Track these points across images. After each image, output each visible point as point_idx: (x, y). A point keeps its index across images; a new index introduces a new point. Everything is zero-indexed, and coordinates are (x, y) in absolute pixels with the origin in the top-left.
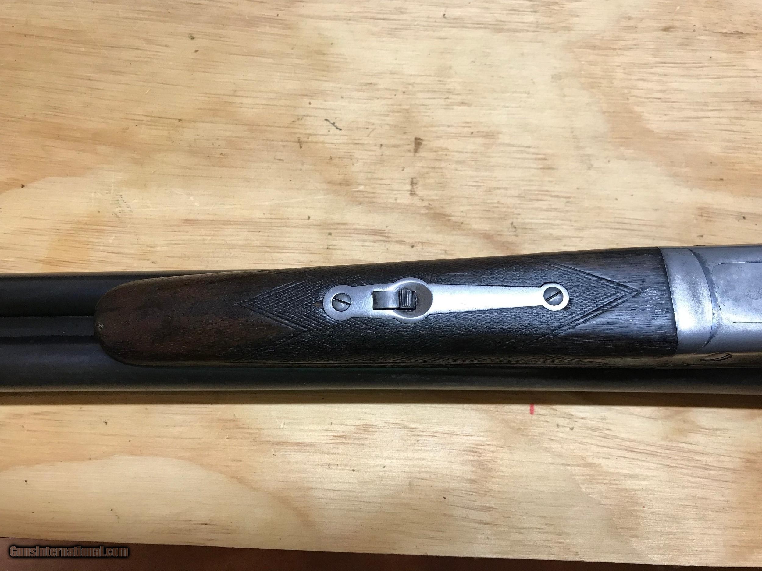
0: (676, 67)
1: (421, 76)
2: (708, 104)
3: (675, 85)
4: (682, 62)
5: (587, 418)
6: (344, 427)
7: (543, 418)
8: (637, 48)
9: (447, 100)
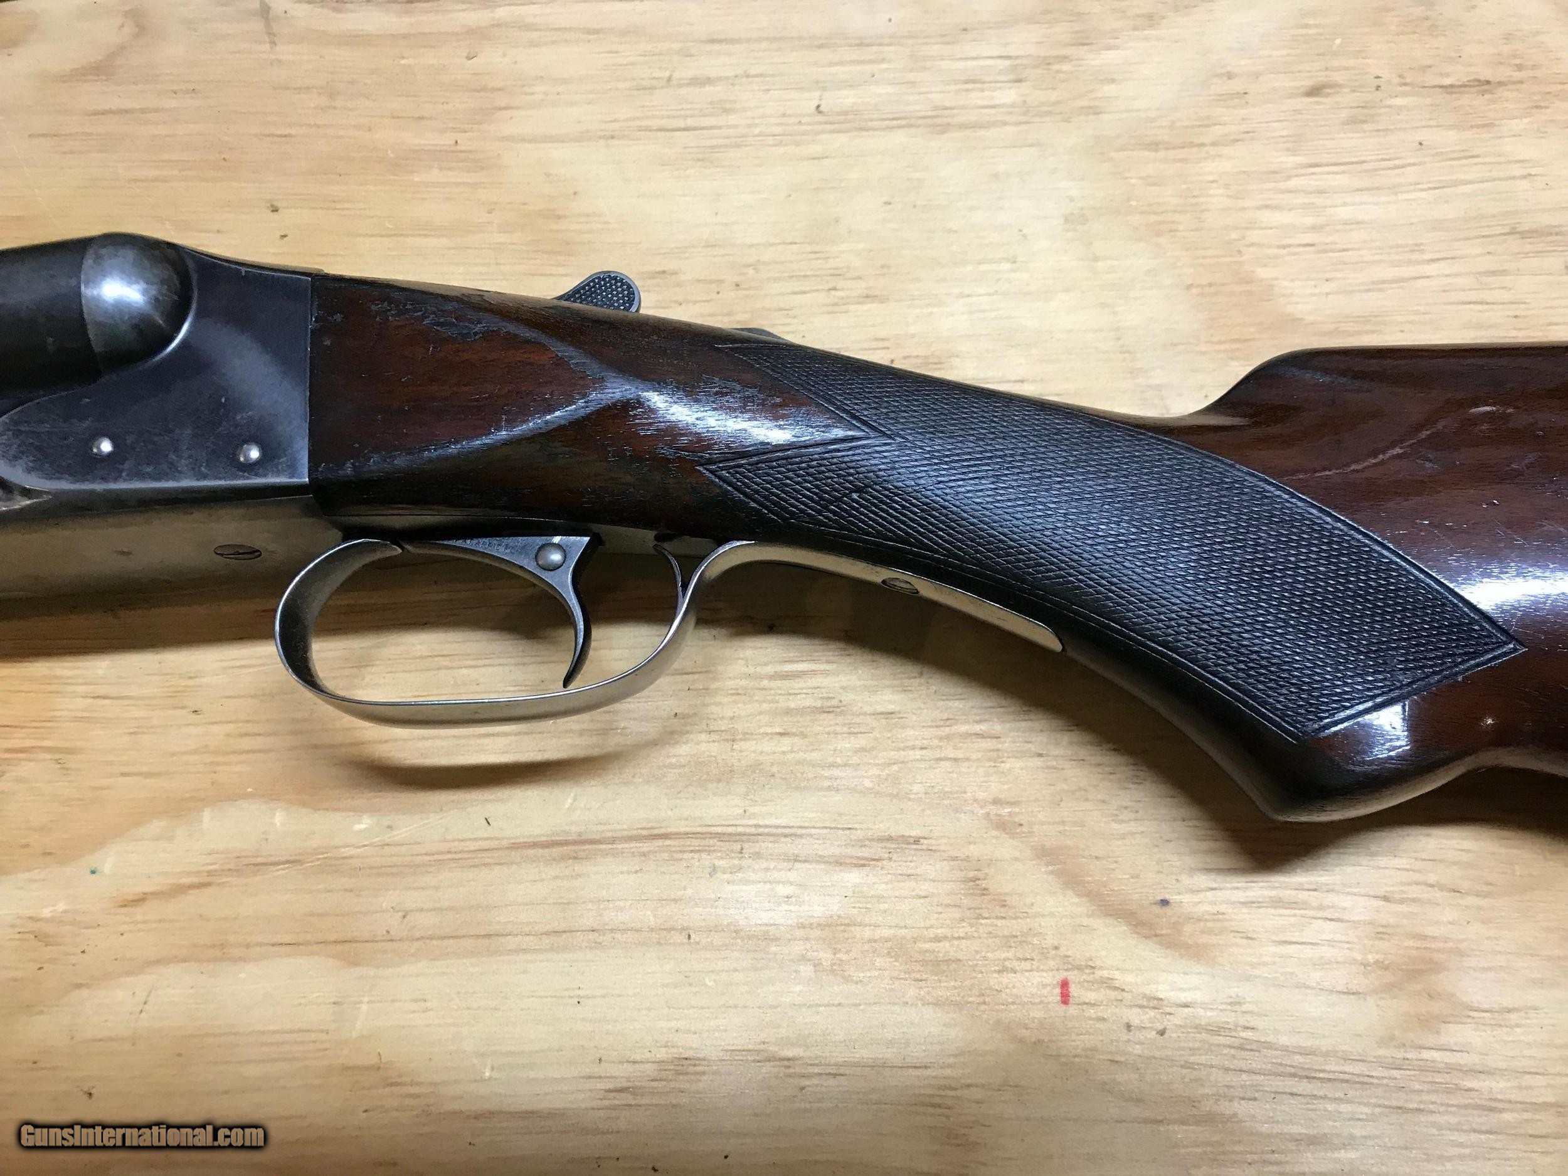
0: (1343, 172)
1: (772, 245)
2: (1422, 247)
3: (1344, 213)
4: (1353, 160)
5: (1196, 1003)
6: (629, 1068)
7: (1091, 1012)
8: (1253, 139)
9: (833, 292)
